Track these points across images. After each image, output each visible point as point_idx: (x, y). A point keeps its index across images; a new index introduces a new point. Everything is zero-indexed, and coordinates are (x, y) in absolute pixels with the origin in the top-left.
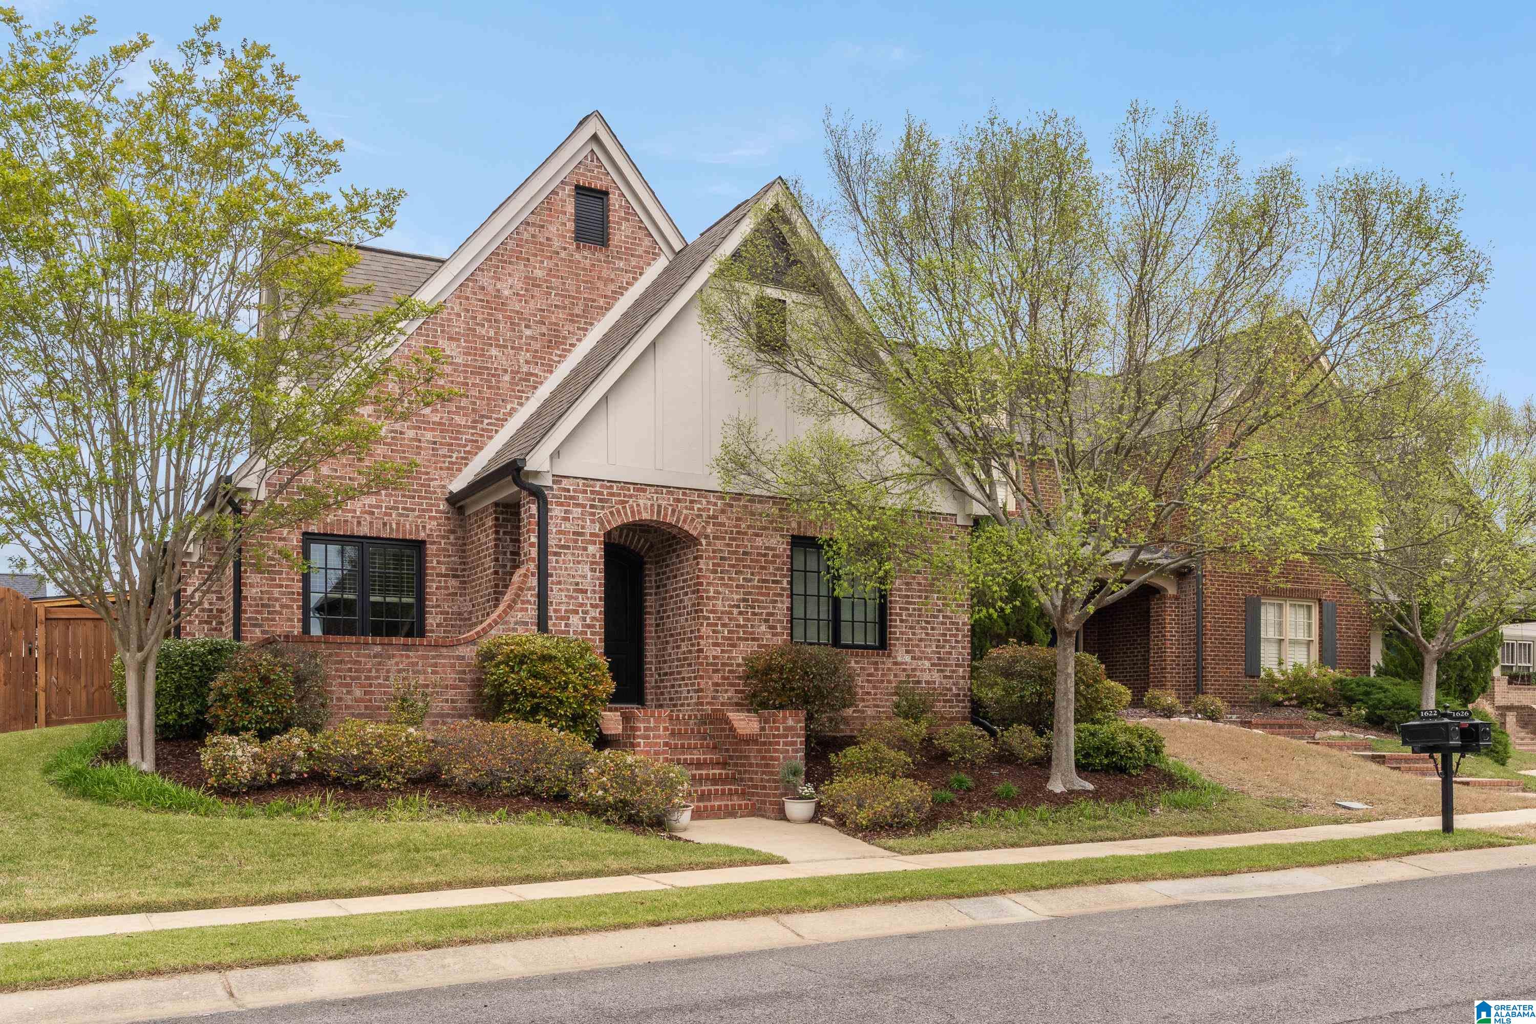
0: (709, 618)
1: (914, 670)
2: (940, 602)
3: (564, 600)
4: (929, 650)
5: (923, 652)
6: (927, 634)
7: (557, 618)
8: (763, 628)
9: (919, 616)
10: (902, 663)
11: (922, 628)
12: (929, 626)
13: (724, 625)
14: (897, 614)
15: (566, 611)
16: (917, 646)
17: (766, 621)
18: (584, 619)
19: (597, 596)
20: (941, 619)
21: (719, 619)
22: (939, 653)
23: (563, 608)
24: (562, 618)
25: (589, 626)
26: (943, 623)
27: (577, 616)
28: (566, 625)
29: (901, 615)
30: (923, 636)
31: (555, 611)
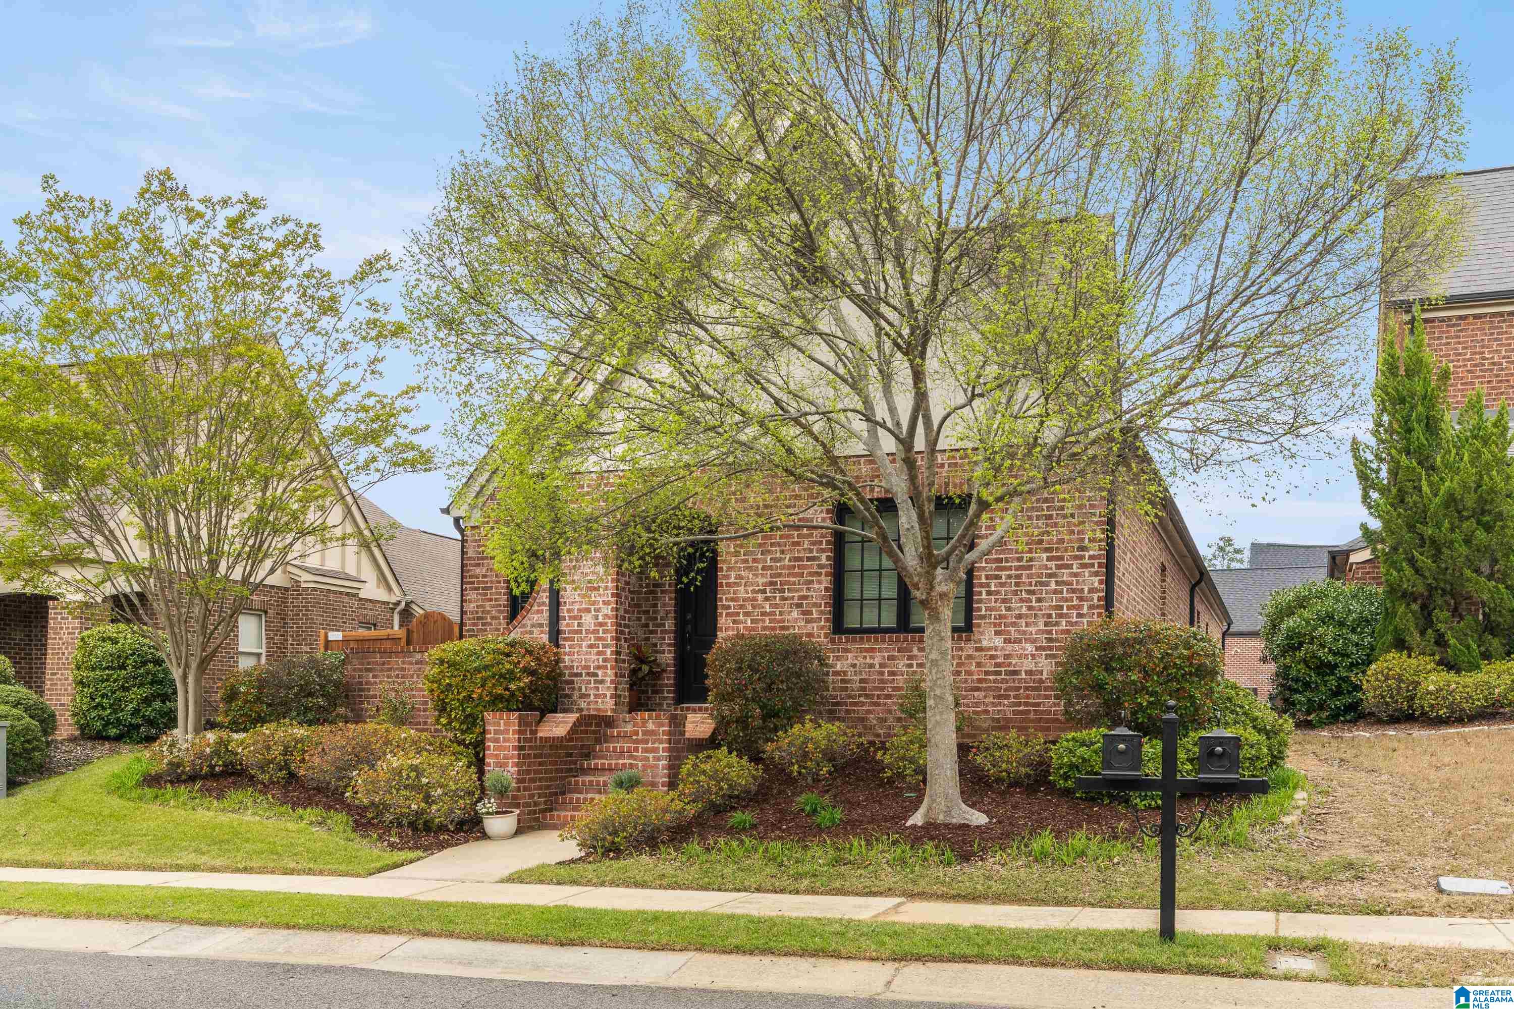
0: (729, 607)
1: (1007, 657)
2: (1052, 564)
3: (578, 599)
4: (1033, 629)
5: (1024, 632)
6: (1030, 608)
7: (570, 617)
8: (795, 614)
9: (1017, 584)
10: (989, 649)
11: (1022, 601)
12: (1033, 598)
13: (747, 614)
14: (981, 585)
15: (579, 610)
16: (1014, 624)
17: (799, 606)
18: (597, 617)
19: (609, 592)
20: (1053, 586)
21: (741, 607)
22: (1050, 632)
23: (576, 607)
24: (575, 618)
25: (601, 624)
26: (1055, 592)
27: (590, 615)
28: (579, 625)
29: (988, 585)
30: (1024, 611)
31: (569, 611)
